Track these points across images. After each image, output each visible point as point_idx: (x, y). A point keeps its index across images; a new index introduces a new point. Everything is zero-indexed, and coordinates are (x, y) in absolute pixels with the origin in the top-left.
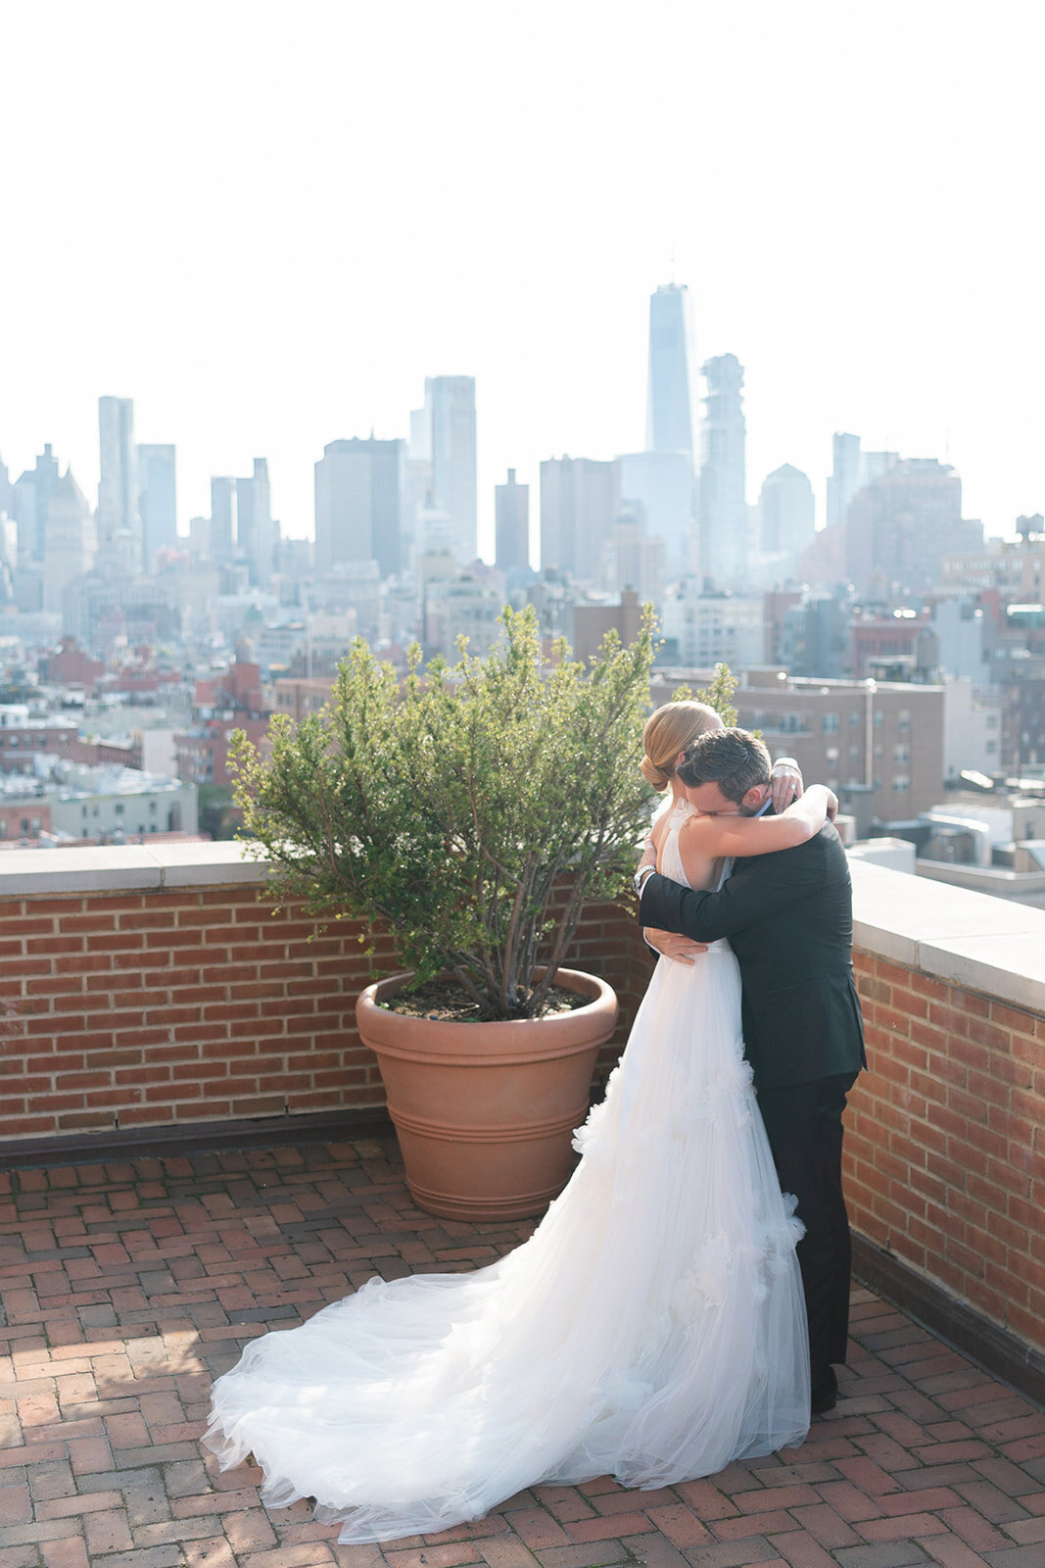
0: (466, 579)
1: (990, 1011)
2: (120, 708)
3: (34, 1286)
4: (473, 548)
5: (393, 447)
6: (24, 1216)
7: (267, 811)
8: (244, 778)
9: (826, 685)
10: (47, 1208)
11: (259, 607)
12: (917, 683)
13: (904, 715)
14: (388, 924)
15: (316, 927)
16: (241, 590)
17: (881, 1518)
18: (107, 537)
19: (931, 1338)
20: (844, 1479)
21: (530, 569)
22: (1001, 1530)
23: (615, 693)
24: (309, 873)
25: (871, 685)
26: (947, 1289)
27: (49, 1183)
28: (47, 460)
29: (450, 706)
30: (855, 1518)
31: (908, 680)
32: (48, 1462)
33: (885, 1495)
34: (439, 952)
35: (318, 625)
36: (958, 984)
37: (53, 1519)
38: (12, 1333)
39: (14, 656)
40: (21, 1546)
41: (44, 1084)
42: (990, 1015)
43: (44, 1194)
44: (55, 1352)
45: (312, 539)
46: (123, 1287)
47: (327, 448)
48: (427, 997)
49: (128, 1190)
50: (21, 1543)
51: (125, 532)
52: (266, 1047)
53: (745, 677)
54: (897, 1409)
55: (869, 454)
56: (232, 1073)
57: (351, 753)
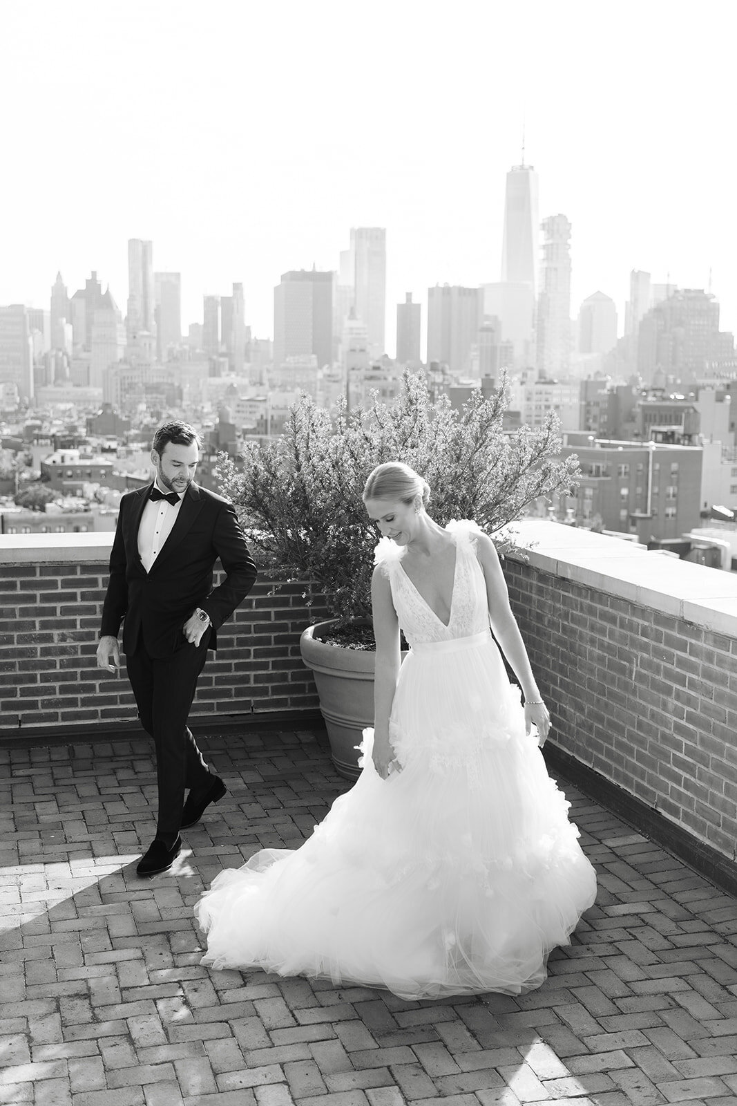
0: (376, 368)
1: (731, 647)
2: (141, 452)
3: (84, 818)
4: (382, 348)
5: (327, 277)
6: (78, 774)
7: (242, 507)
8: (226, 485)
9: (621, 445)
10: (93, 769)
11: (235, 385)
12: (684, 445)
13: (674, 466)
14: (322, 585)
15: (274, 587)
16: (223, 374)
17: (646, 979)
18: (133, 336)
19: (683, 867)
20: (623, 954)
21: (421, 362)
22: (727, 989)
23: (479, 430)
24: (270, 549)
25: (652, 446)
26: (695, 834)
27: (94, 754)
28: (93, 284)
29: (367, 439)
30: (629, 979)
31: (678, 443)
32: (94, 929)
33: (649, 965)
34: (356, 604)
35: (276, 399)
36: (710, 629)
37: (96, 965)
38: (70, 847)
39: (70, 417)
40: (75, 980)
41: (91, 688)
42: (731, 650)
43: (90, 761)
44: (98, 860)
45: (272, 340)
46: (142, 820)
47: (283, 277)
48: (348, 635)
49: (148, 759)
50: (75, 978)
51: (146, 333)
52: (239, 667)
53: (566, 437)
54: (659, 912)
55: (655, 285)
56: (216, 684)
57: (298, 469)
